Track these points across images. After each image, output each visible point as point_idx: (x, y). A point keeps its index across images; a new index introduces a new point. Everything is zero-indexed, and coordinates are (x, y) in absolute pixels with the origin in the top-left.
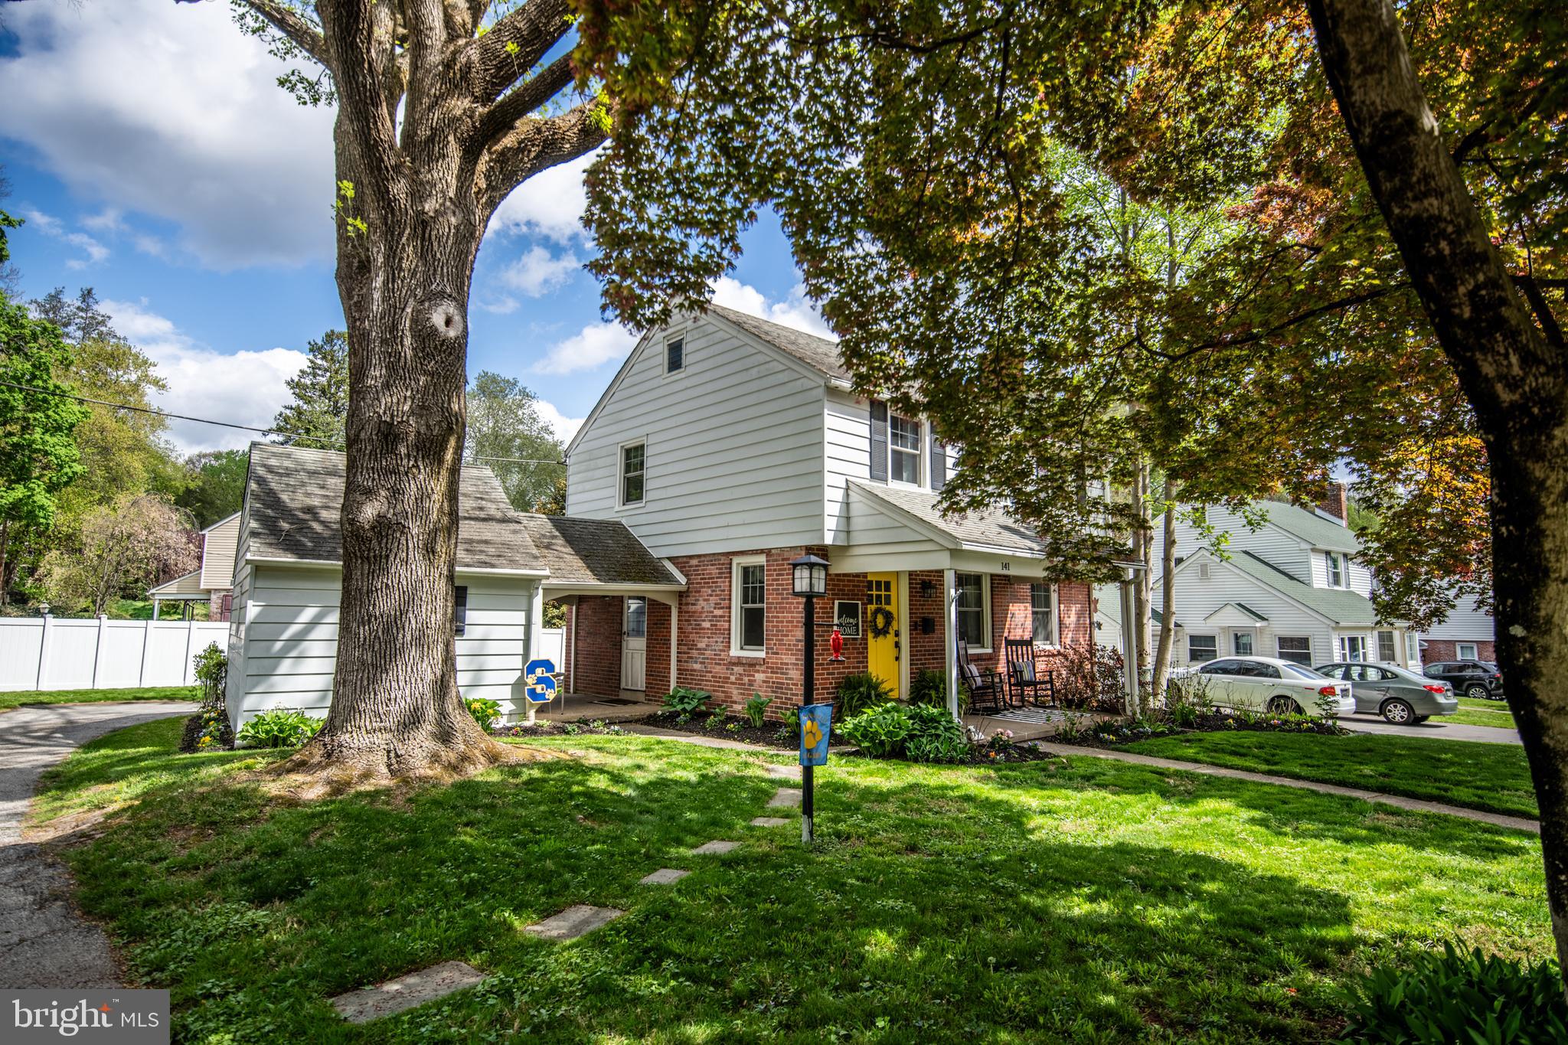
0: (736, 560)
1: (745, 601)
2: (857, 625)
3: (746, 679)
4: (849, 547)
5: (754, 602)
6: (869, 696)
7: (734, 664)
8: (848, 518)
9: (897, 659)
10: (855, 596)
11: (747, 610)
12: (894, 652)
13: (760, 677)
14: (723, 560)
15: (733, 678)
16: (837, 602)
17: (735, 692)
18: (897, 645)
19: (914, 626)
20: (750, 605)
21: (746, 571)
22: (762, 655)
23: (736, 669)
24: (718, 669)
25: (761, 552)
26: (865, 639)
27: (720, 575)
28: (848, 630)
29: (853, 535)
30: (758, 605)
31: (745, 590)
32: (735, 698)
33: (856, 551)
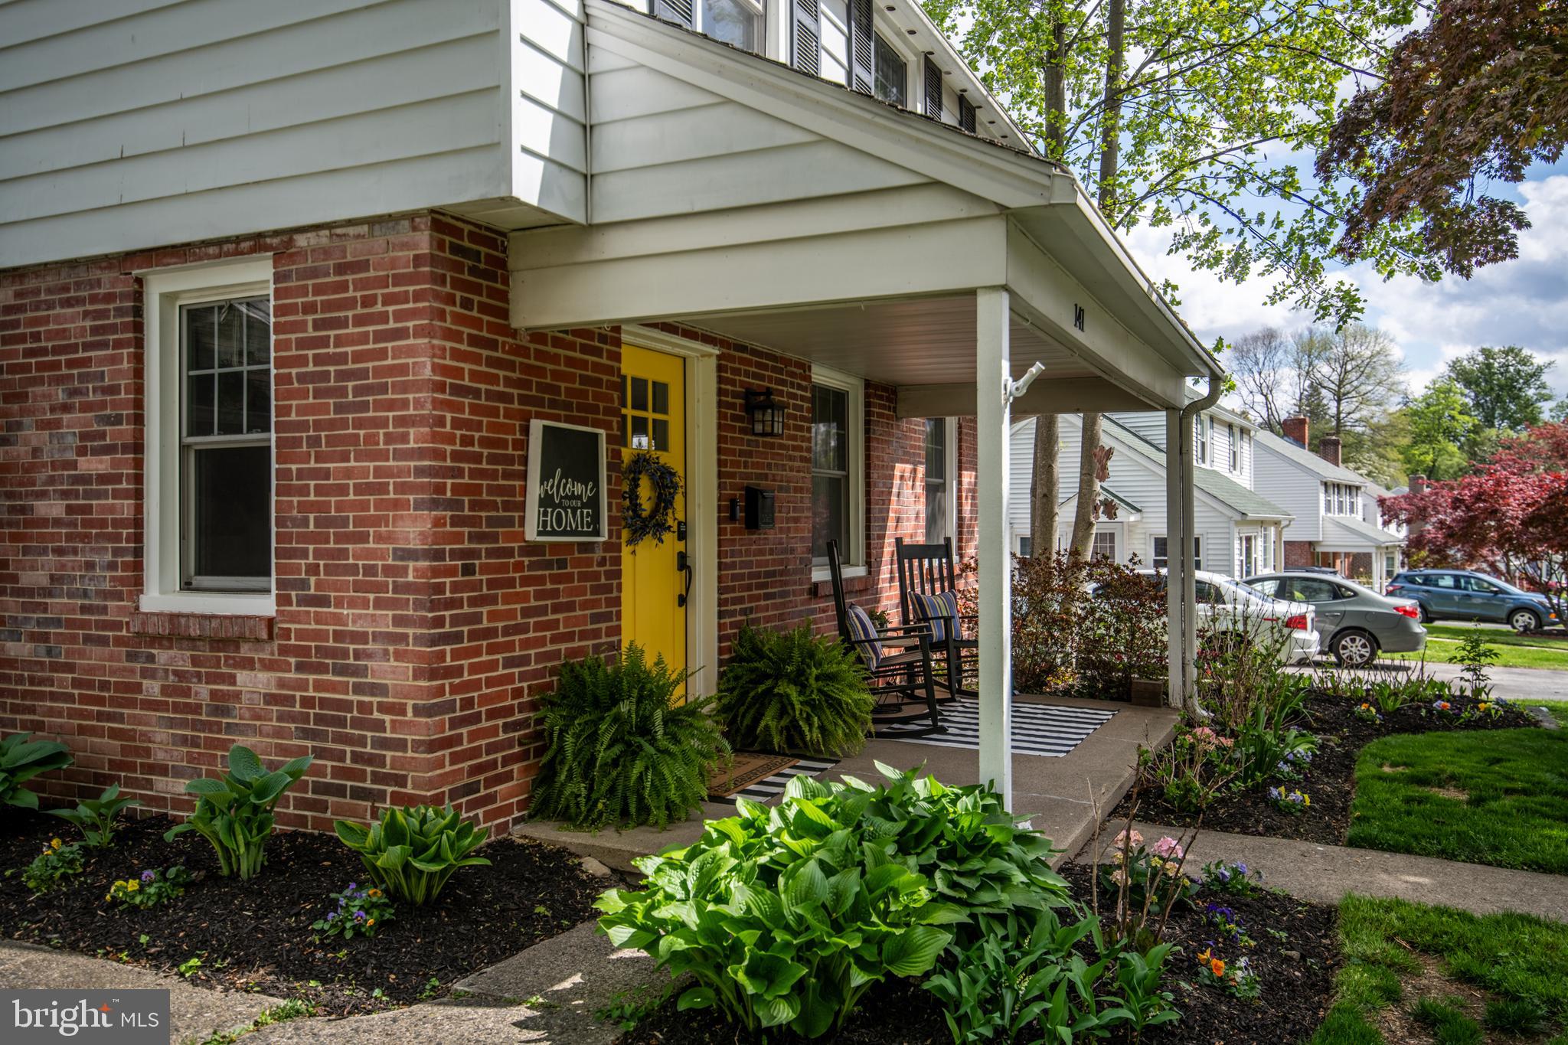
0: (159, 285)
1: (198, 425)
2: (594, 503)
3: (202, 691)
4: (590, 230)
5: (230, 426)
6: (645, 729)
7: (157, 640)
8: (588, 130)
9: (683, 601)
10: (586, 412)
11: (205, 457)
12: (674, 582)
13: (253, 683)
14: (109, 281)
15: (152, 688)
16: (537, 426)
17: (162, 734)
18: (683, 563)
19: (728, 511)
20: (217, 440)
21: (197, 321)
22: (265, 606)
23: (162, 656)
24: (95, 656)
25: (254, 244)
26: (613, 547)
27: (100, 335)
28: (568, 517)
29: (605, 187)
30: (248, 438)
31: (199, 392)
32: (160, 756)
33: (617, 244)
